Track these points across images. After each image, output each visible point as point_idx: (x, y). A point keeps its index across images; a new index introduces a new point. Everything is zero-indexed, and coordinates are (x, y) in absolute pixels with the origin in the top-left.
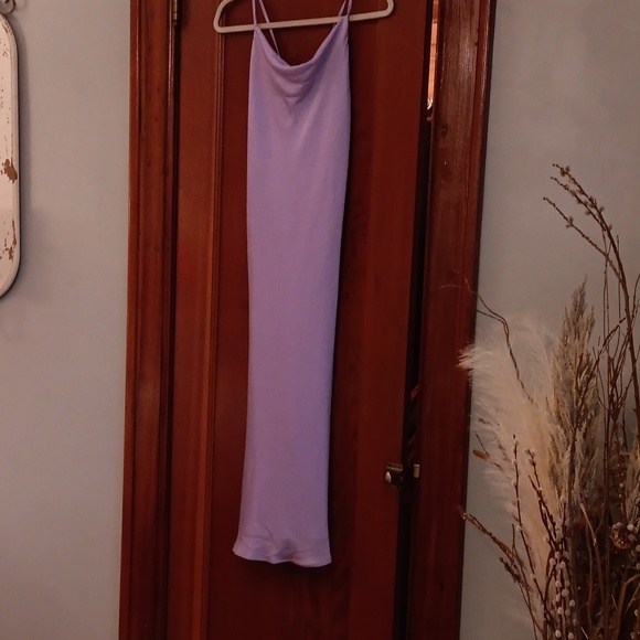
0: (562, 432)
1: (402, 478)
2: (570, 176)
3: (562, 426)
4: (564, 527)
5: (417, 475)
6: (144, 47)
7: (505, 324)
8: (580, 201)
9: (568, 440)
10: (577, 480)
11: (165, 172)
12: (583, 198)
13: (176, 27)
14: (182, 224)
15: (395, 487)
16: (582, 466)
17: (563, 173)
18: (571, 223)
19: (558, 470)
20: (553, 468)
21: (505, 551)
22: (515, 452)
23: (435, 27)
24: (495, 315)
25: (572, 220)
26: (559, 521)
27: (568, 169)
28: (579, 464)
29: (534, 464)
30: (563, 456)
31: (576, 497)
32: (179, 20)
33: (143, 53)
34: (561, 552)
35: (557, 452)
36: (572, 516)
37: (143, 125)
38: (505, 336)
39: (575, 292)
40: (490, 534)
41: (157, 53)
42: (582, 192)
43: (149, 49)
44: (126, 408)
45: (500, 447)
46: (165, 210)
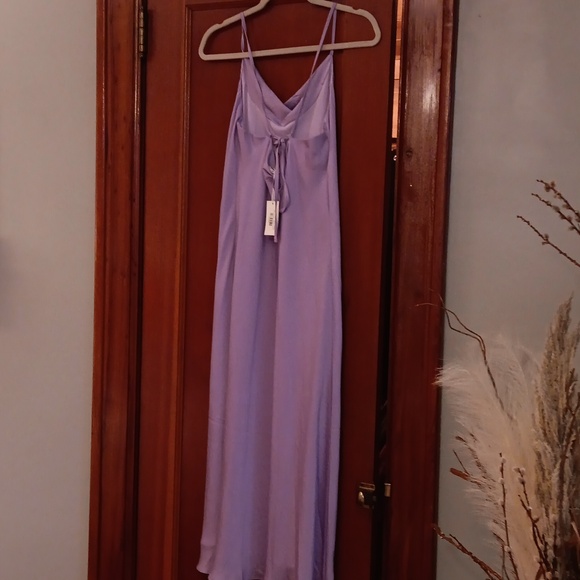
0: (550, 449)
1: (374, 497)
2: (555, 191)
3: (549, 443)
4: (555, 547)
5: (388, 494)
6: (110, 79)
7: (481, 341)
8: (563, 217)
9: (555, 457)
10: (566, 498)
11: (132, 199)
12: (567, 213)
13: (142, 58)
14: (148, 249)
15: (367, 507)
16: (570, 483)
17: (548, 188)
18: (546, 240)
19: (544, 488)
20: (539, 485)
21: (486, 571)
22: (502, 470)
23: (398, 63)
24: (471, 334)
25: (547, 237)
26: (550, 540)
27: (553, 184)
28: (567, 482)
29: (523, 483)
30: (550, 474)
31: (566, 515)
32: (145, 52)
33: (109, 83)
34: (553, 573)
35: (542, 470)
36: (562, 535)
37: (109, 153)
38: (481, 354)
39: (561, 308)
40: (470, 554)
41: (123, 84)
42: (569, 207)
43: (115, 81)
44: (92, 434)
45: (479, 465)
46: (132, 235)
